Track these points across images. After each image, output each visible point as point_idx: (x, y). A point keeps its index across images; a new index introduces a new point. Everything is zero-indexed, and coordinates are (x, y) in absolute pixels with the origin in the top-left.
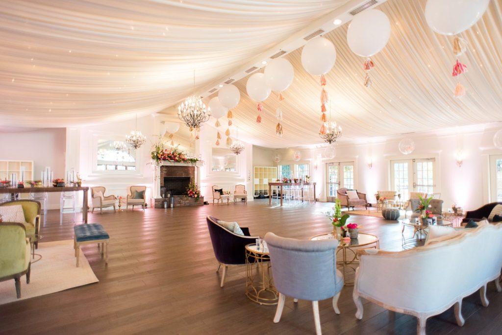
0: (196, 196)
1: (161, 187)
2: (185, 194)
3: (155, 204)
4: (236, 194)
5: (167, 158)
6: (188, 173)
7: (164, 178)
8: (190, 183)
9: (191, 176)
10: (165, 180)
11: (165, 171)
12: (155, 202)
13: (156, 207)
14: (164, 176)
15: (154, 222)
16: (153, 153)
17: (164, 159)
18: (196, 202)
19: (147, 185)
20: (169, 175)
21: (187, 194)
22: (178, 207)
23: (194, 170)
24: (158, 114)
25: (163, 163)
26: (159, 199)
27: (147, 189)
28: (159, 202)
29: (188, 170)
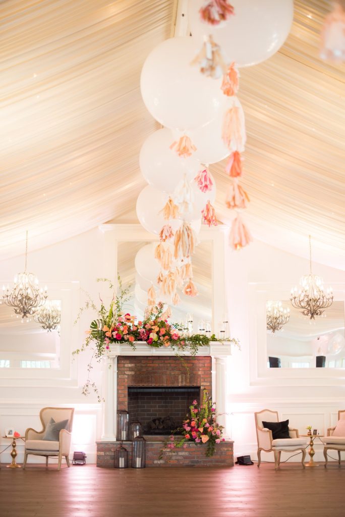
0: (205, 438)
1: (120, 412)
2: (176, 434)
3: (98, 457)
4: (333, 438)
5: (126, 337)
6: (194, 377)
7: (129, 388)
8: (195, 403)
9: (203, 384)
10: (130, 394)
11: (131, 369)
12: (99, 450)
13: (101, 464)
14: (128, 382)
15: (91, 507)
16: (94, 325)
17: (120, 339)
18: (207, 455)
19: (77, 407)
20: (141, 381)
21: (181, 433)
22: (159, 467)
23: (211, 368)
24: (109, 226)
25: (118, 349)
26: (107, 444)
27: (75, 417)
28: (109, 450)
29: (193, 368)
